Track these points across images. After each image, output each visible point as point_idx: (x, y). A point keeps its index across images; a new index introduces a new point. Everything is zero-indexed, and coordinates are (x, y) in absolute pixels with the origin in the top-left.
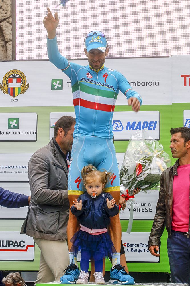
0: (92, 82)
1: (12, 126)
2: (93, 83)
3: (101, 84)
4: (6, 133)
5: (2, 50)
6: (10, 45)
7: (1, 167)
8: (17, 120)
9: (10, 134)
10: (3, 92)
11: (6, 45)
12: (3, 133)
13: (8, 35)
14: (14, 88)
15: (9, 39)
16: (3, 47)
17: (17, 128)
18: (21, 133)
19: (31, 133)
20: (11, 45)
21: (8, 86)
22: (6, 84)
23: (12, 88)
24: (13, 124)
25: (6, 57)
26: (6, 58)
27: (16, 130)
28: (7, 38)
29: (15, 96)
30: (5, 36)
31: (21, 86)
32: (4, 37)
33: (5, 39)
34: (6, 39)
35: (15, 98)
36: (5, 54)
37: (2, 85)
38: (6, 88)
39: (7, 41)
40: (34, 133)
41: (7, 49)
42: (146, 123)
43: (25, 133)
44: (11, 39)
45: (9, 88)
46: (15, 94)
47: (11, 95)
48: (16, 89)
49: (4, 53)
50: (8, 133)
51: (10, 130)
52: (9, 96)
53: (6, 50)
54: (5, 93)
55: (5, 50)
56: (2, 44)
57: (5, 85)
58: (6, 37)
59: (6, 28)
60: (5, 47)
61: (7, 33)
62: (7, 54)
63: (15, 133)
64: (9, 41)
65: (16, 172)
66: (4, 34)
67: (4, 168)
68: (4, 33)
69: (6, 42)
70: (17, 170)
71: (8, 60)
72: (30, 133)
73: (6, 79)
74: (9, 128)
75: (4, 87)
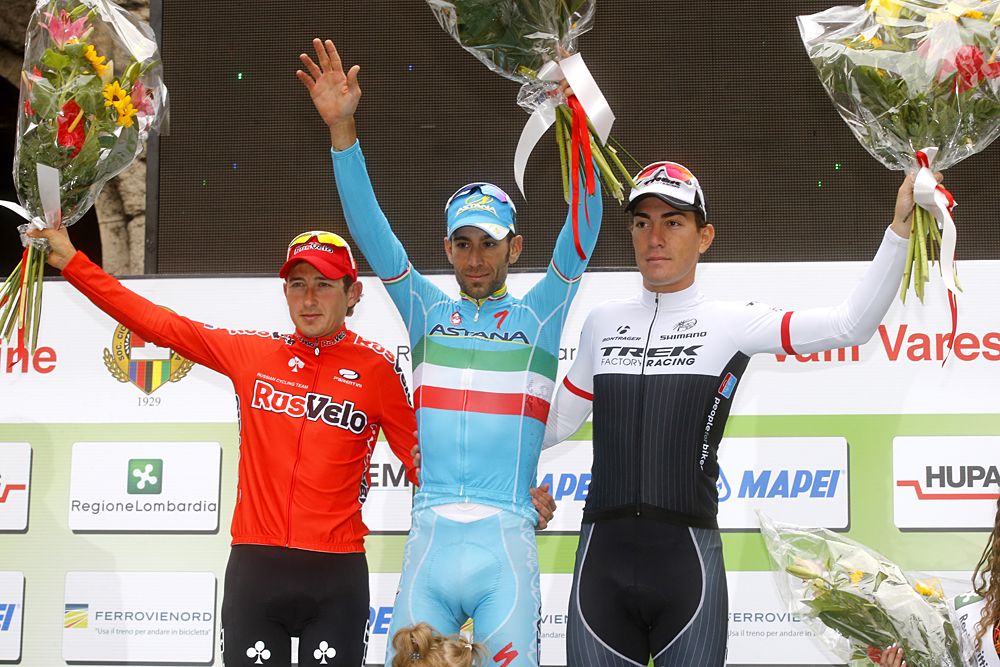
0: (457, 334)
1: (141, 485)
2: (462, 335)
3: (484, 335)
4: (120, 506)
5: (115, 243)
6: (140, 226)
7: (104, 615)
8: (158, 465)
9: (134, 509)
10: (113, 376)
11: (126, 227)
12: (111, 507)
13: (134, 195)
14: (150, 364)
15: (137, 208)
16: (117, 234)
17: (156, 489)
18: (170, 507)
19: (199, 507)
20: (144, 226)
21: (128, 356)
22: (123, 349)
23: (141, 363)
24: (145, 477)
25: (128, 265)
26: (126, 268)
27: (152, 499)
28: (131, 206)
29: (151, 387)
30: (124, 198)
31: (171, 357)
32: (122, 202)
33: (123, 208)
34: (127, 208)
35: (151, 395)
36: (125, 257)
37: (111, 353)
38: (125, 364)
39: (130, 213)
40: (212, 507)
41: (131, 240)
42: (569, 480)
43: (181, 507)
44: (144, 208)
45: (133, 364)
46: (151, 384)
47: (140, 385)
48: (154, 367)
49: (120, 252)
50: (129, 507)
51: (133, 498)
52: (132, 390)
53: (128, 243)
54: (119, 379)
55: (124, 242)
56: (114, 225)
57: (119, 352)
58: (127, 203)
59: (128, 175)
60: (123, 234)
61: (132, 188)
62: (129, 256)
63: (148, 507)
64: (138, 215)
65: (149, 632)
66: (122, 193)
67: (113, 617)
68: (120, 188)
69: (128, 218)
70: (155, 624)
71: (133, 274)
72: (197, 507)
73: (124, 335)
74: (132, 489)
75: (118, 361)
